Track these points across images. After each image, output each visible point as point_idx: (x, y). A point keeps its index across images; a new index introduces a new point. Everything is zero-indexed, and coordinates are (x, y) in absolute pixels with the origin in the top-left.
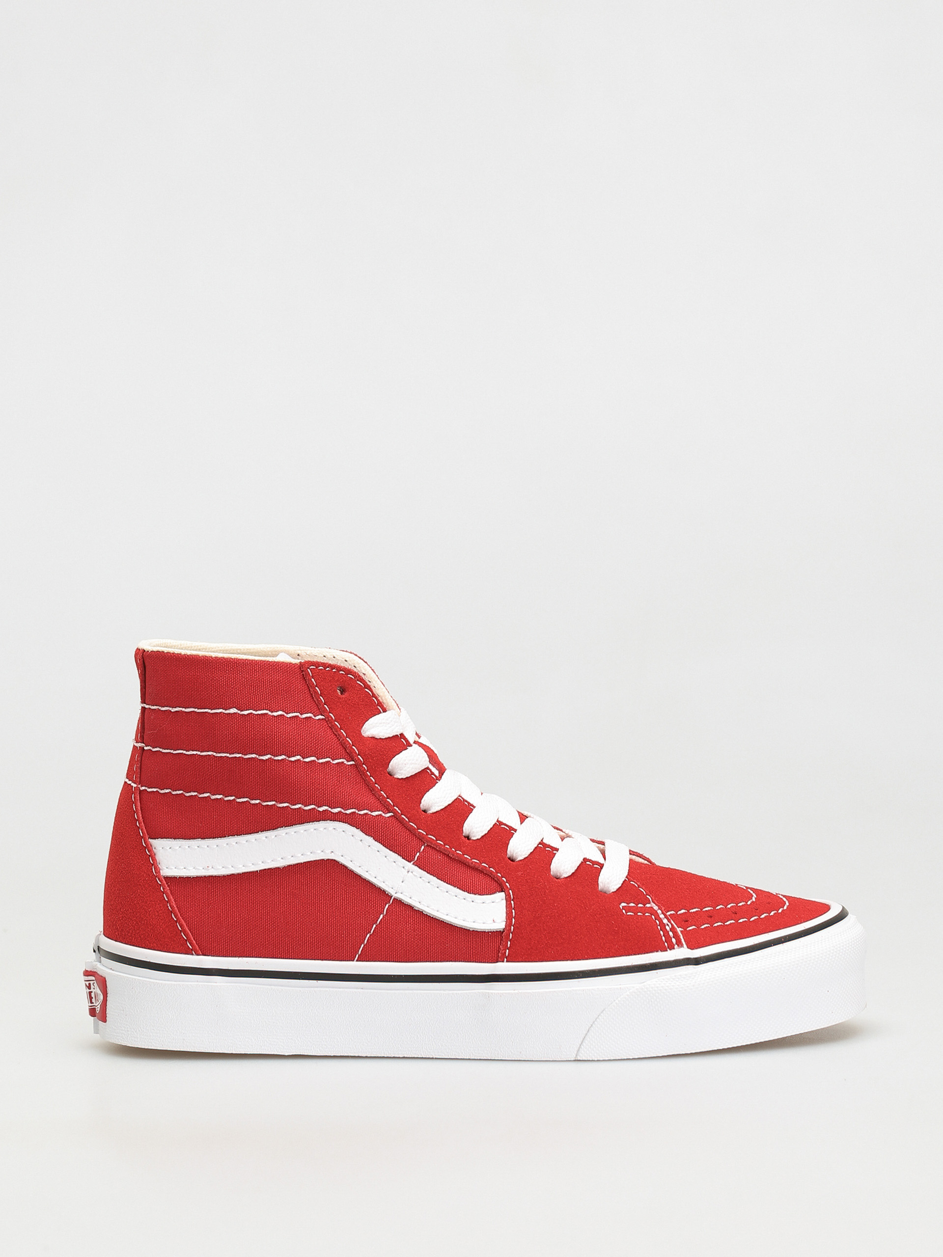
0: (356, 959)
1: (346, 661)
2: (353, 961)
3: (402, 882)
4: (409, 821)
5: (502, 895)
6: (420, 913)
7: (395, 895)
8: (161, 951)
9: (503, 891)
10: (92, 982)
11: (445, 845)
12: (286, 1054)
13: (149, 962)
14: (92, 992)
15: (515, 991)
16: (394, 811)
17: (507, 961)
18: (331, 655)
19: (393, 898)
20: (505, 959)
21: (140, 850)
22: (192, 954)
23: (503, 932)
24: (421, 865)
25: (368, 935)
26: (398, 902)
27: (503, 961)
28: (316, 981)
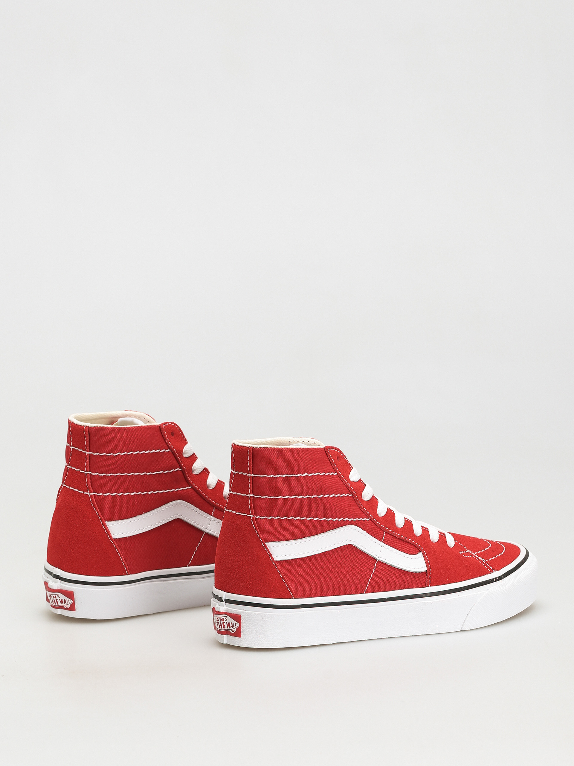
0: (365, 593)
1: (315, 443)
2: (363, 593)
3: (380, 552)
4: (377, 522)
5: (421, 553)
6: (391, 567)
7: (378, 559)
8: (278, 598)
9: (421, 552)
10: (224, 618)
11: (393, 531)
12: (331, 643)
13: (273, 605)
14: (224, 622)
15: (437, 600)
16: (370, 517)
17: (431, 586)
18: (307, 441)
19: (377, 561)
20: (430, 585)
21: (261, 548)
22: (293, 598)
23: (426, 572)
24: (386, 542)
25: (369, 580)
26: (380, 562)
27: (429, 586)
28: (346, 605)
